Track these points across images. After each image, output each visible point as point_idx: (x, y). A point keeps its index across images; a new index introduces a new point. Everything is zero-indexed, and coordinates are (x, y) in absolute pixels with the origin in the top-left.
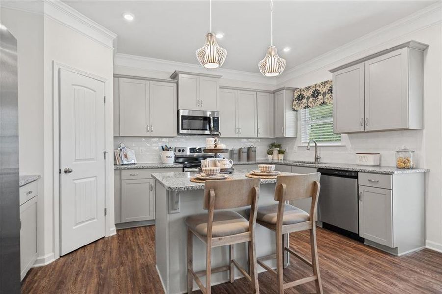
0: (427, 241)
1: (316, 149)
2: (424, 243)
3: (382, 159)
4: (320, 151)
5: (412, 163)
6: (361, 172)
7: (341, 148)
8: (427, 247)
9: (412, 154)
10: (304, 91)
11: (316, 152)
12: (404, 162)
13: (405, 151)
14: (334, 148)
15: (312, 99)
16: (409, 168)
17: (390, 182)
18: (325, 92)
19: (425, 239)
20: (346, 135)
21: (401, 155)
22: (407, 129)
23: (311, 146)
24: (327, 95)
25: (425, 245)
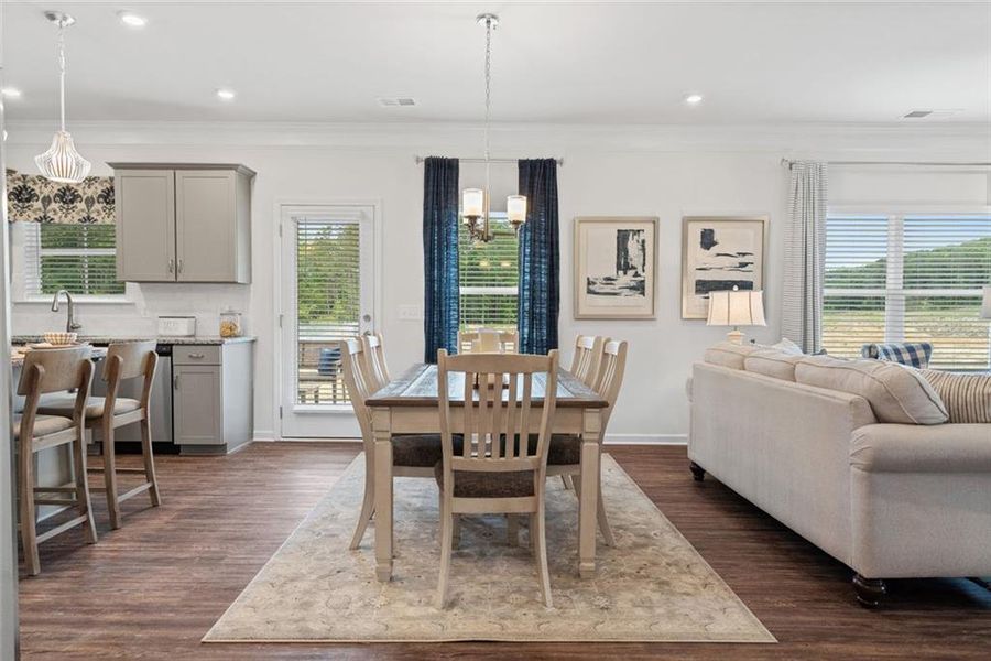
0: (255, 432)
1: (70, 310)
2: (251, 435)
3: (199, 325)
4: (78, 313)
5: (239, 330)
6: (178, 344)
7: (125, 307)
8: (255, 439)
9: (239, 317)
10: (35, 184)
11: (70, 316)
12: (231, 329)
13: (231, 313)
14: (113, 308)
15: (58, 204)
16: (236, 336)
17: (218, 356)
18: (92, 198)
19: (252, 431)
20: (136, 284)
21: (226, 318)
22: (235, 283)
23: (60, 304)
24: (96, 204)
25: (252, 437)
